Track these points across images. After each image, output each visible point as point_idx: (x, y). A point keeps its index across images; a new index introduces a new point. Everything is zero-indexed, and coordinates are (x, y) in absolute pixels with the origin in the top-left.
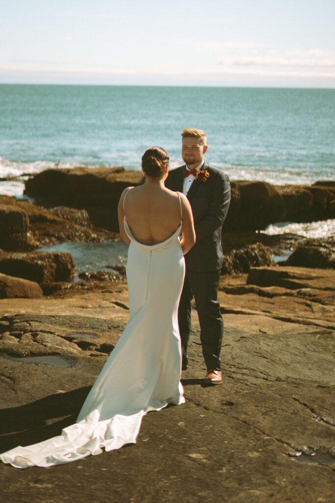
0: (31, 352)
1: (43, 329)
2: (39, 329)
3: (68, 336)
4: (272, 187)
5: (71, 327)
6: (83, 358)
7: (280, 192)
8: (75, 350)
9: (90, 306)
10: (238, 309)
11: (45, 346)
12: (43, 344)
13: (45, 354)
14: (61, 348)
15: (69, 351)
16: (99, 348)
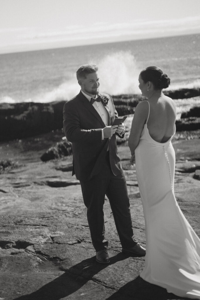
6: (6, 257)
16: (15, 244)
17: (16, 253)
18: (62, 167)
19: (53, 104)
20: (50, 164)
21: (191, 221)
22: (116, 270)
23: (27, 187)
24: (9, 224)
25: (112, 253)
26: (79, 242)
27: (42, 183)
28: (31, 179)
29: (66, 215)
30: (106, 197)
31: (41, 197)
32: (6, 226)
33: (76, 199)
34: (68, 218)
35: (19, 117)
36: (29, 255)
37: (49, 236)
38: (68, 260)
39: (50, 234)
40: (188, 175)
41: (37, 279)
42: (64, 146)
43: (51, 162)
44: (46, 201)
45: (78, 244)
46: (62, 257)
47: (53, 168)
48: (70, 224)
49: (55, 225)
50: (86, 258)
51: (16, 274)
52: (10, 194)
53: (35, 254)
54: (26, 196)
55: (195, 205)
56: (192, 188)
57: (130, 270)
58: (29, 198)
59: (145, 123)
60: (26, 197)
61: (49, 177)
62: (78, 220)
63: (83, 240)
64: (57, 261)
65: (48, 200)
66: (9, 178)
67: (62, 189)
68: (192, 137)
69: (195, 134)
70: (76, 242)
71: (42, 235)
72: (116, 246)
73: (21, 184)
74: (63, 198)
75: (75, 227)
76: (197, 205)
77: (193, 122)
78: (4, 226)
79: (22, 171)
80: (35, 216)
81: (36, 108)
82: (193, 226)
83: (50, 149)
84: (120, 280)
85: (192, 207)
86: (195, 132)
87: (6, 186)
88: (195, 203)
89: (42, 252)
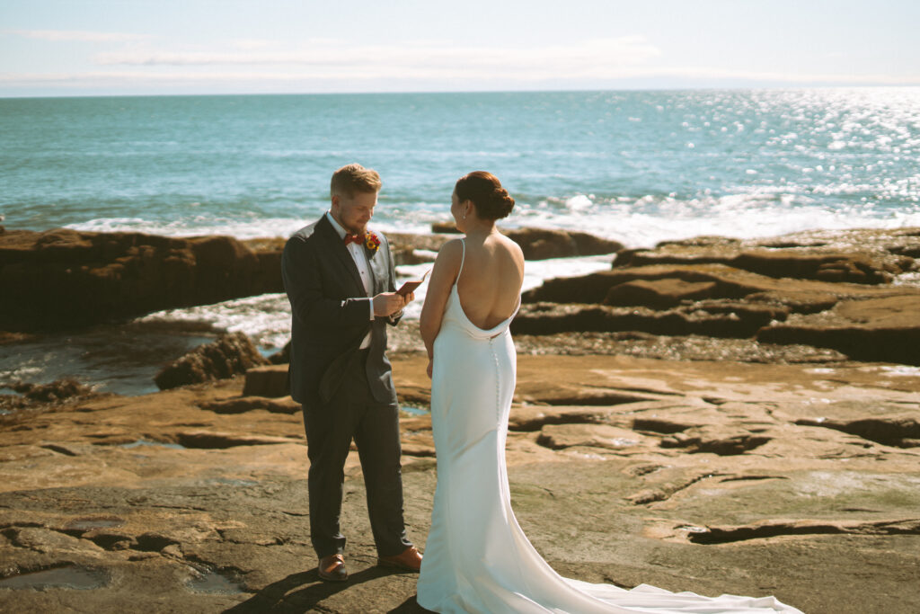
0: (19, 567)
1: (19, 520)
2: (12, 521)
3: (70, 528)
4: (240, 244)
5: (66, 510)
6: (120, 566)
7: (253, 250)
8: (97, 553)
9: (12, 457)
10: (249, 437)
11: (41, 552)
12: (35, 550)
13: (46, 568)
14: (71, 551)
15: (87, 555)
16: (135, 543)
17: (142, 559)
18: (215, 402)
19: (195, 242)
20: (182, 394)
21: (524, 522)
22: (362, 593)
23: (126, 446)
24: (116, 505)
25: (352, 566)
26: (279, 543)
27: (167, 438)
28: (137, 426)
29: (245, 492)
30: (353, 443)
31: (166, 469)
32: (111, 507)
33: (255, 473)
34: (250, 500)
35: (103, 272)
36: (170, 562)
37: (212, 528)
38: (258, 573)
39: (214, 525)
40: (525, 437)
41: (191, 605)
42: (220, 351)
43: (185, 389)
44: (179, 477)
45: (277, 546)
46: (244, 566)
47: (192, 404)
48: (257, 508)
49: (222, 509)
50: (297, 571)
51: (145, 597)
52: (83, 458)
53: (185, 562)
54: (128, 464)
55: (535, 492)
56: (532, 461)
57: (390, 593)
58: (135, 469)
59: (454, 283)
60: (128, 467)
61: (184, 425)
62: (274, 503)
63: (288, 539)
64: (235, 574)
65: (185, 474)
66: (78, 423)
67: (218, 453)
68: (542, 350)
69: (550, 344)
70: (274, 541)
71: (197, 527)
72: (360, 553)
73: (111, 438)
74: (223, 471)
75: (269, 514)
76: (540, 492)
77: (548, 313)
78: (104, 507)
79: (114, 407)
80: (173, 492)
81: (149, 250)
82: (525, 531)
83: (182, 359)
84: (370, 609)
85: (528, 496)
86: (549, 338)
87: (74, 441)
88: (537, 489)
89: (200, 556)
